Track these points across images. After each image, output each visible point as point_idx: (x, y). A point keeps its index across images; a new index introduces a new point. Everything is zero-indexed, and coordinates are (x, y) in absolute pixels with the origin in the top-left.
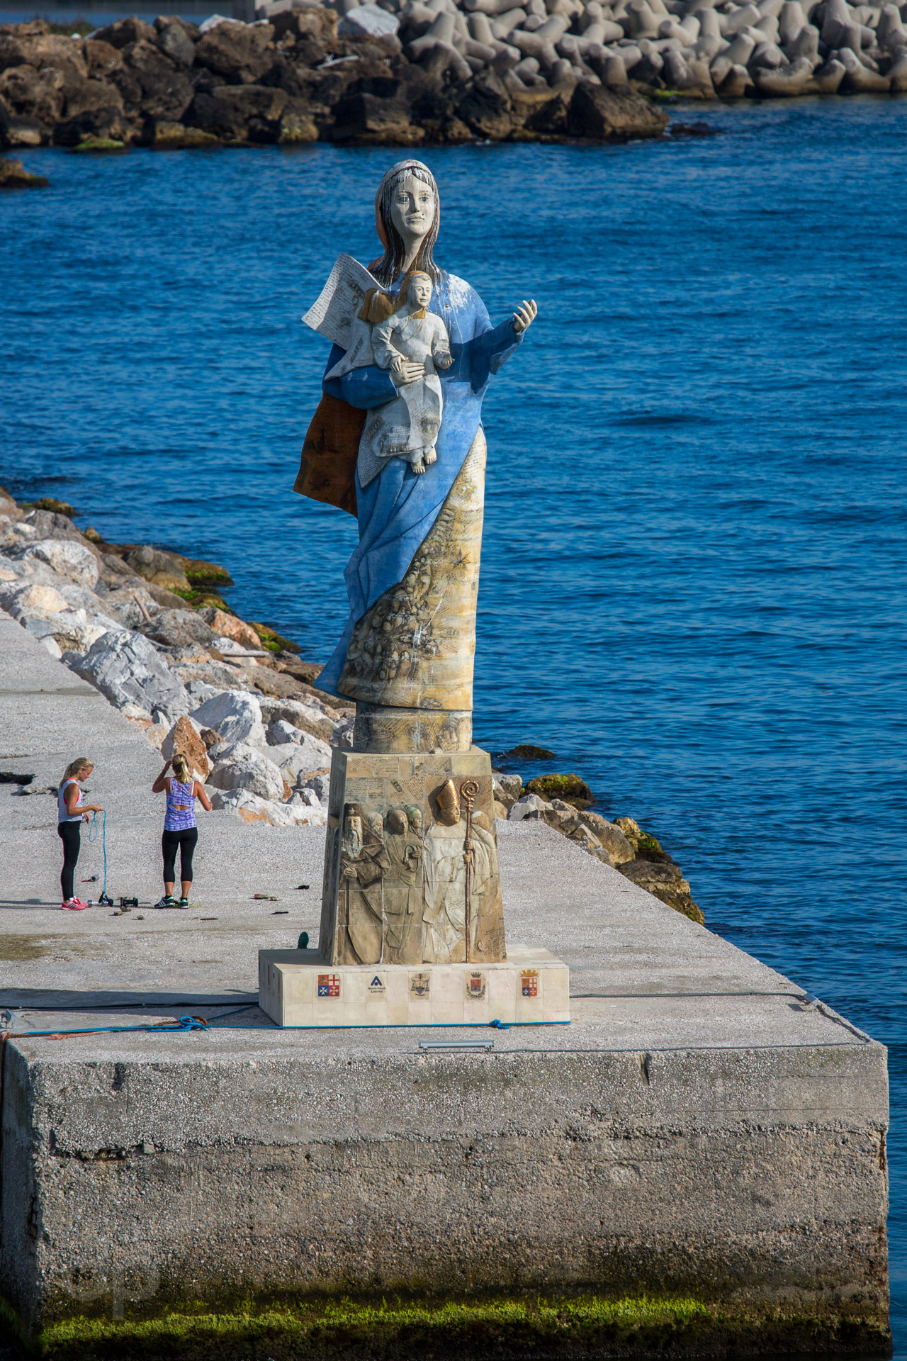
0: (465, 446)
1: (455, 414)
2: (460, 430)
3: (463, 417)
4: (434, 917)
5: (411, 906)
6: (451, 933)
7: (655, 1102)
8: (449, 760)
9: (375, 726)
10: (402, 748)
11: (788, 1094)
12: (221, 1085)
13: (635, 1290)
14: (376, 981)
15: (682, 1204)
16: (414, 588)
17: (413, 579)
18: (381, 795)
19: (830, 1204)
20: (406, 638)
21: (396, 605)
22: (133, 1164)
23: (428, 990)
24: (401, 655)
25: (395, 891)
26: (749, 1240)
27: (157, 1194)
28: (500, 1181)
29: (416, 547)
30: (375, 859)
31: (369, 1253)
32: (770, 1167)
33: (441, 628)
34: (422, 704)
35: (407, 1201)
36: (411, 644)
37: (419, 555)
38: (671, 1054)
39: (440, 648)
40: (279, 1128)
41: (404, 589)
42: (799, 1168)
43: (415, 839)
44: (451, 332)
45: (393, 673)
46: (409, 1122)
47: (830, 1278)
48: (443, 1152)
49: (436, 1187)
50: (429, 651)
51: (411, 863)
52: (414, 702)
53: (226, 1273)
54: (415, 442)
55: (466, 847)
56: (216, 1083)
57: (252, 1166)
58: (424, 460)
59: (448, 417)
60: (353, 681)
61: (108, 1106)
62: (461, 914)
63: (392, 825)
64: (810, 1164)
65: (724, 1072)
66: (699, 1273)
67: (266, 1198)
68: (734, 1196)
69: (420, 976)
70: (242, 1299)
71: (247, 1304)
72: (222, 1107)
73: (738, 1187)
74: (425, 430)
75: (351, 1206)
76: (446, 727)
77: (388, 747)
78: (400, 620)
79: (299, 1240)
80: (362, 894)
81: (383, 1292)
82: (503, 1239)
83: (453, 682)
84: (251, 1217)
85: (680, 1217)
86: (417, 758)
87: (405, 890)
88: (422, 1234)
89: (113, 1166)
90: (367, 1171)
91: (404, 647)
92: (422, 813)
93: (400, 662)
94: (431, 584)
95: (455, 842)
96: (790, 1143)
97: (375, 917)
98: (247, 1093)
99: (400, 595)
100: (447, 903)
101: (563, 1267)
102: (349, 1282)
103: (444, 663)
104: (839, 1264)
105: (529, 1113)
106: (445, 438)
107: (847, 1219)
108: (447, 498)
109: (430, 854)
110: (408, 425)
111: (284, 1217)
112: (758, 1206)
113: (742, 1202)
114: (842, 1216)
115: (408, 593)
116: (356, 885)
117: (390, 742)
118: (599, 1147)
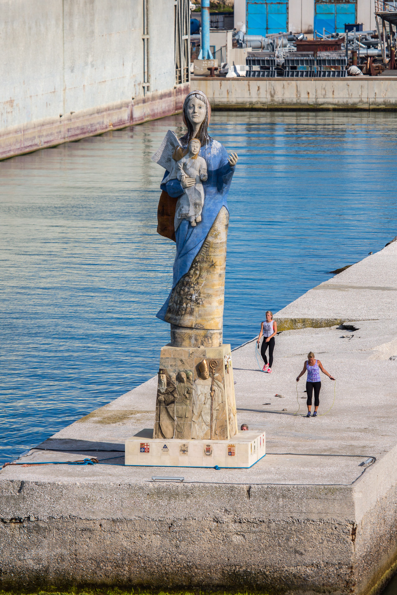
0: (214, 215)
1: (210, 201)
2: (212, 208)
3: (214, 202)
4: (197, 419)
5: (187, 414)
6: (204, 426)
7: (252, 507)
8: (205, 351)
9: (176, 335)
10: (187, 345)
11: (311, 506)
12: (64, 492)
13: (243, 589)
14: (165, 447)
15: (264, 552)
16: (192, 276)
17: (192, 272)
18: (175, 365)
19: (329, 555)
20: (189, 297)
21: (185, 283)
22: (25, 525)
23: (187, 451)
24: (187, 305)
25: (180, 407)
26: (293, 570)
27: (35, 538)
28: (184, 539)
29: (193, 258)
30: (172, 393)
31: (127, 568)
32: (303, 538)
33: (204, 294)
34: (195, 326)
35: (143, 546)
36: (191, 300)
37: (195, 261)
38: (260, 486)
39: (204, 302)
40: (88, 512)
41: (188, 276)
42: (316, 539)
43: (189, 385)
44: (208, 165)
45: (184, 312)
46: (144, 512)
47: (329, 588)
48: (159, 525)
49: (156, 541)
50: (198, 303)
51: (187, 396)
52: (192, 325)
53: (65, 574)
54: (191, 213)
55: (211, 389)
56: (62, 491)
57: (77, 528)
58: (195, 220)
59: (207, 202)
60: (170, 315)
61: (15, 500)
62: (208, 418)
63: (179, 379)
64: (320, 537)
65: (283, 495)
66: (271, 583)
67: (82, 543)
68: (287, 550)
69: (184, 445)
70: (72, 586)
71: (74, 589)
72: (64, 502)
73: (288, 546)
74: (196, 207)
75: (119, 547)
76: (206, 336)
77: (181, 344)
78: (186, 290)
79: (97, 562)
80: (166, 408)
81: (132, 586)
82: (185, 565)
83: (209, 317)
84: (76, 551)
85: (263, 558)
86: (191, 349)
87: (185, 407)
88: (150, 561)
89: (18, 525)
90: (126, 532)
91: (188, 301)
92: (193, 374)
93: (187, 308)
94: (200, 275)
95: (206, 387)
96: (312, 528)
97: (171, 418)
98: (75, 496)
99: (187, 279)
100: (203, 413)
101: (211, 578)
102: (118, 580)
103: (205, 309)
104: (333, 582)
105: (197, 510)
106: (205, 211)
107: (336, 562)
108: (207, 237)
109: (196, 392)
110: (189, 205)
111: (90, 551)
112: (297, 555)
113: (290, 552)
114: (334, 561)
115: (190, 278)
116: (164, 404)
117: (182, 342)
118: (228, 526)
